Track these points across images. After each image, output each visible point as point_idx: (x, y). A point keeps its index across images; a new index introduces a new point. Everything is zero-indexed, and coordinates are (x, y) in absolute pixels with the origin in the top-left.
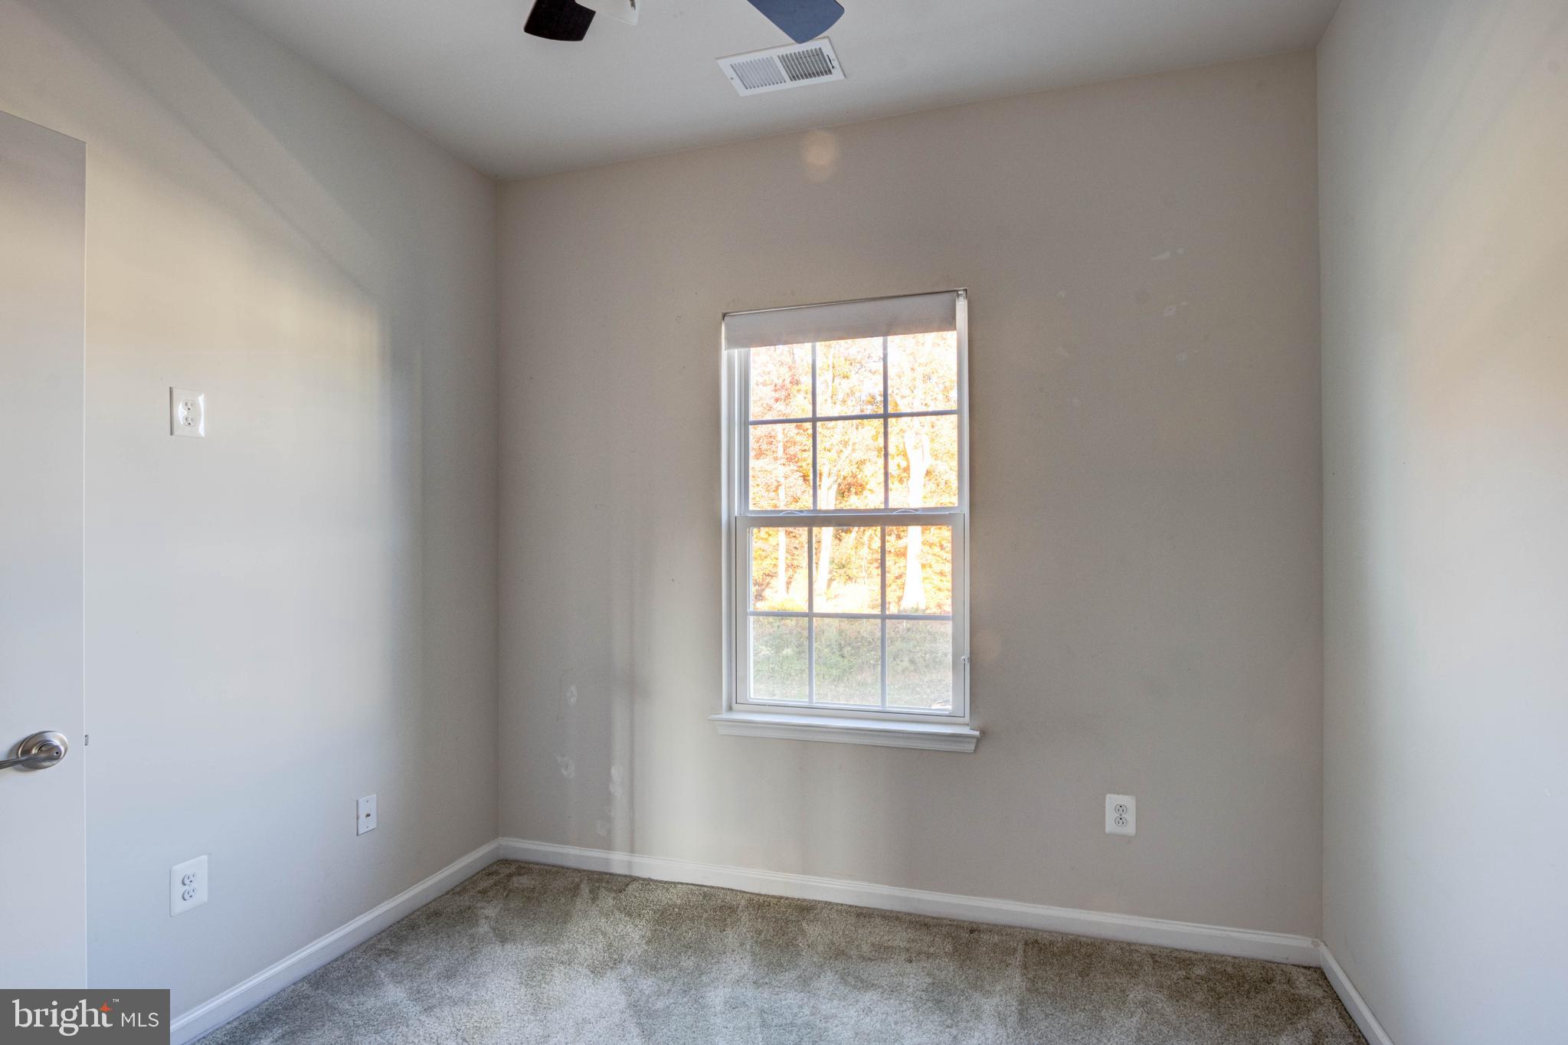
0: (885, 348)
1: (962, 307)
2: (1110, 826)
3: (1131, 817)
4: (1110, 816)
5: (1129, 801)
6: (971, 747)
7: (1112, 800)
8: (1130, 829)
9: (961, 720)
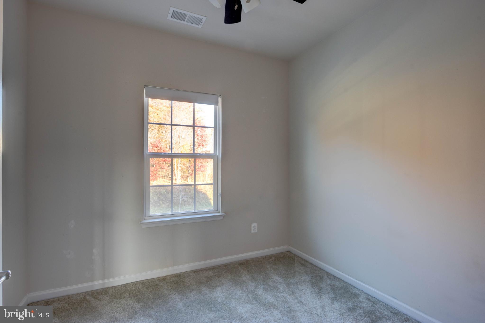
0: (194, 106)
1: (220, 100)
2: (253, 231)
3: (256, 228)
4: (253, 229)
5: (256, 224)
6: (222, 218)
7: (253, 225)
8: (256, 231)
9: (217, 211)
